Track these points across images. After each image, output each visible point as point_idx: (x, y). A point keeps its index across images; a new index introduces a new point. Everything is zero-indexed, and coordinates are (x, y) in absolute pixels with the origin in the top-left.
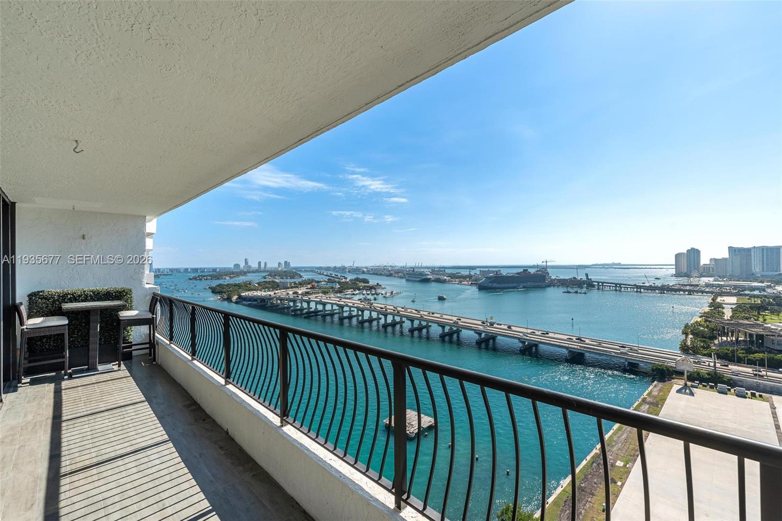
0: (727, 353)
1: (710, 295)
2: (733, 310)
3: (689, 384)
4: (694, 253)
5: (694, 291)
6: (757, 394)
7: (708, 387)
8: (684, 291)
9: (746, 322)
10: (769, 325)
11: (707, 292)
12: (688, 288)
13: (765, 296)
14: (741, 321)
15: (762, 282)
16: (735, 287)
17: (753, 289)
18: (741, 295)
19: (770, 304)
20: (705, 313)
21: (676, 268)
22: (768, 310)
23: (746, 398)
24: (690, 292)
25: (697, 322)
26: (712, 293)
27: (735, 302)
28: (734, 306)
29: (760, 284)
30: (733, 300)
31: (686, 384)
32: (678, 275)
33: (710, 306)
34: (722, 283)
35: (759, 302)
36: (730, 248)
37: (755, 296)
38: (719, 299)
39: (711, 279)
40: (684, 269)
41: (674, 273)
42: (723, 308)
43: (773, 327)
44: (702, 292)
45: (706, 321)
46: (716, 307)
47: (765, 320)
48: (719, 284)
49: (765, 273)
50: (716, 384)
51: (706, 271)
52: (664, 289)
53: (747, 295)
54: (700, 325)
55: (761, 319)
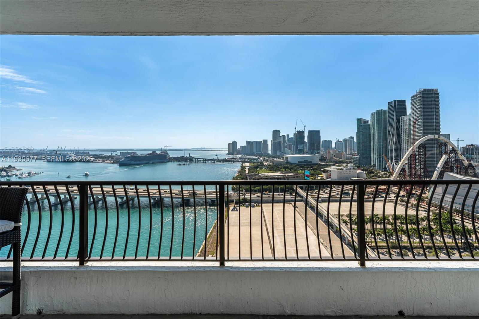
0: (248, 189)
1: (241, 163)
2: (249, 169)
3: (236, 205)
4: (235, 143)
5: (235, 161)
6: (258, 204)
7: (242, 206)
8: (232, 161)
9: (253, 174)
10: (260, 174)
11: (240, 162)
12: (233, 160)
13: (258, 162)
14: (252, 174)
15: (257, 156)
16: (249, 159)
17: (254, 159)
18: (251, 162)
19: (259, 166)
20: (240, 171)
21: (228, 150)
22: (259, 168)
23: (254, 207)
24: (234, 162)
25: (237, 176)
26: (241, 162)
27: (249, 165)
28: (249, 167)
29: (256, 157)
30: (248, 164)
31: (235, 206)
32: (228, 154)
33: (241, 168)
34: (244, 157)
35: (256, 165)
36: (247, 141)
37: (254, 163)
38: (244, 165)
39: (241, 155)
40: (231, 151)
41: (227, 153)
42: (245, 168)
43: (261, 175)
44: (238, 161)
45: (240, 175)
46: (243, 168)
47: (258, 172)
48: (243, 158)
49: (257, 152)
50: (245, 204)
51: (239, 152)
52: (224, 161)
53: (252, 162)
54: (238, 177)
55: (257, 172)
